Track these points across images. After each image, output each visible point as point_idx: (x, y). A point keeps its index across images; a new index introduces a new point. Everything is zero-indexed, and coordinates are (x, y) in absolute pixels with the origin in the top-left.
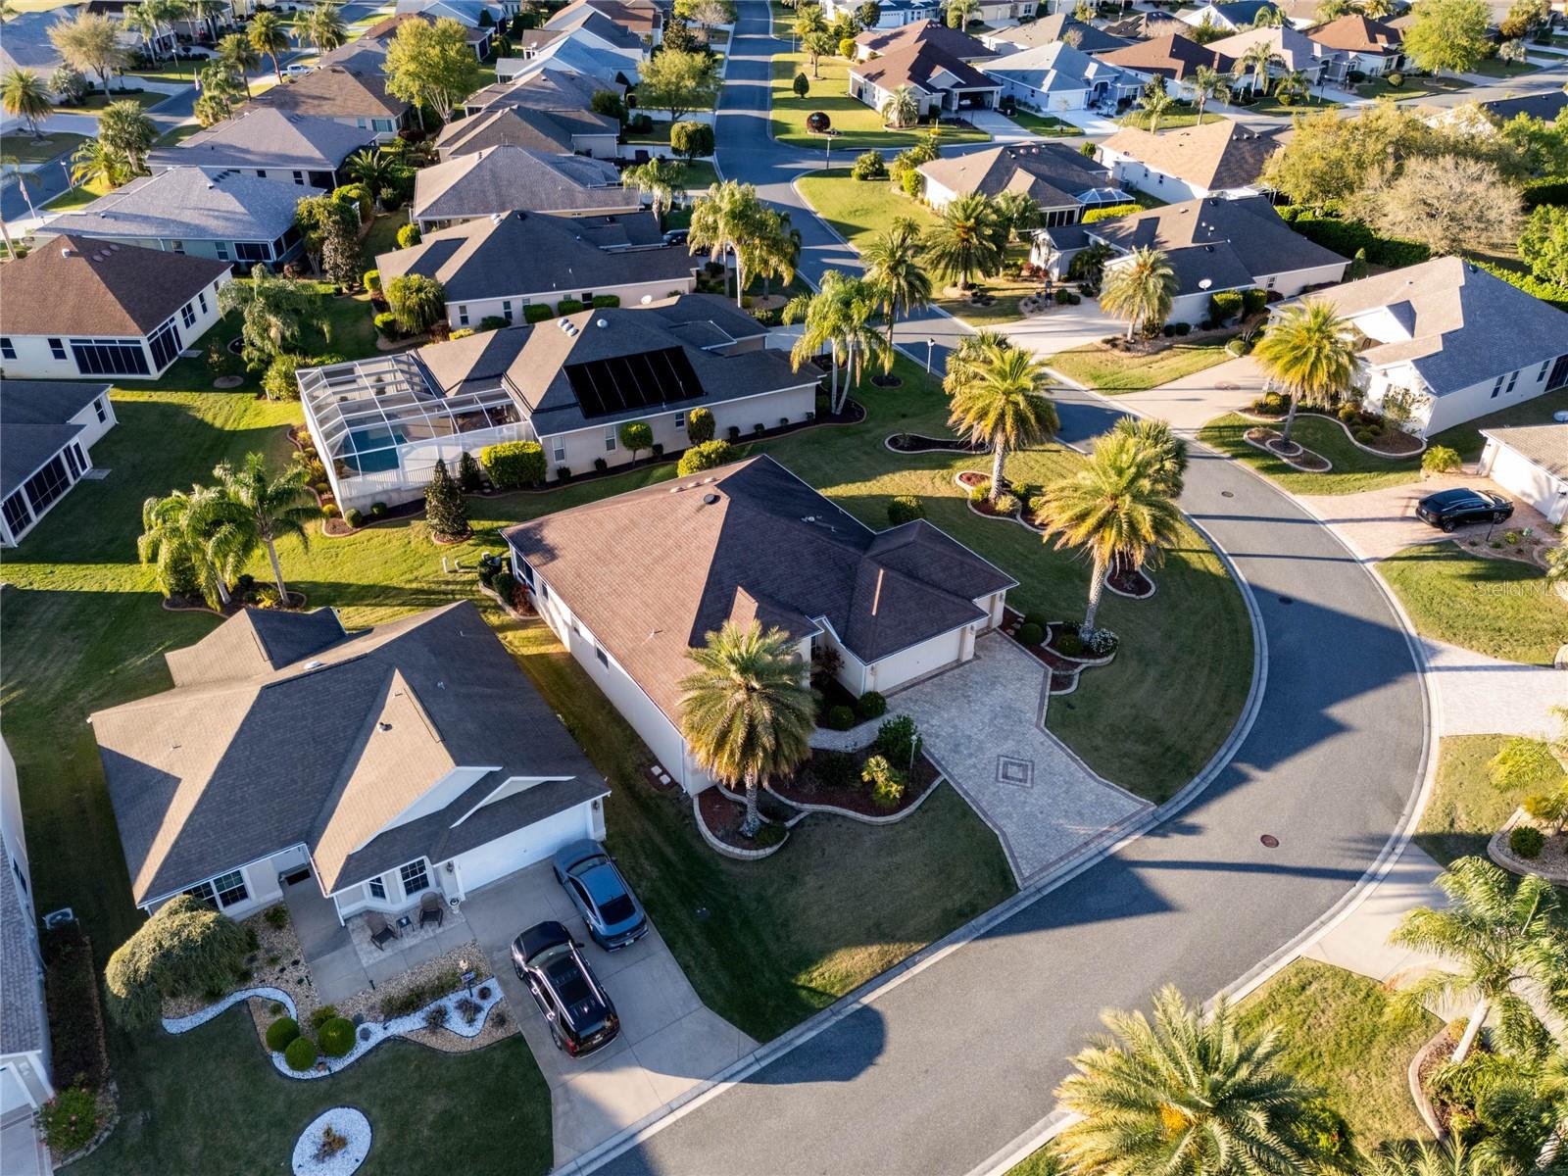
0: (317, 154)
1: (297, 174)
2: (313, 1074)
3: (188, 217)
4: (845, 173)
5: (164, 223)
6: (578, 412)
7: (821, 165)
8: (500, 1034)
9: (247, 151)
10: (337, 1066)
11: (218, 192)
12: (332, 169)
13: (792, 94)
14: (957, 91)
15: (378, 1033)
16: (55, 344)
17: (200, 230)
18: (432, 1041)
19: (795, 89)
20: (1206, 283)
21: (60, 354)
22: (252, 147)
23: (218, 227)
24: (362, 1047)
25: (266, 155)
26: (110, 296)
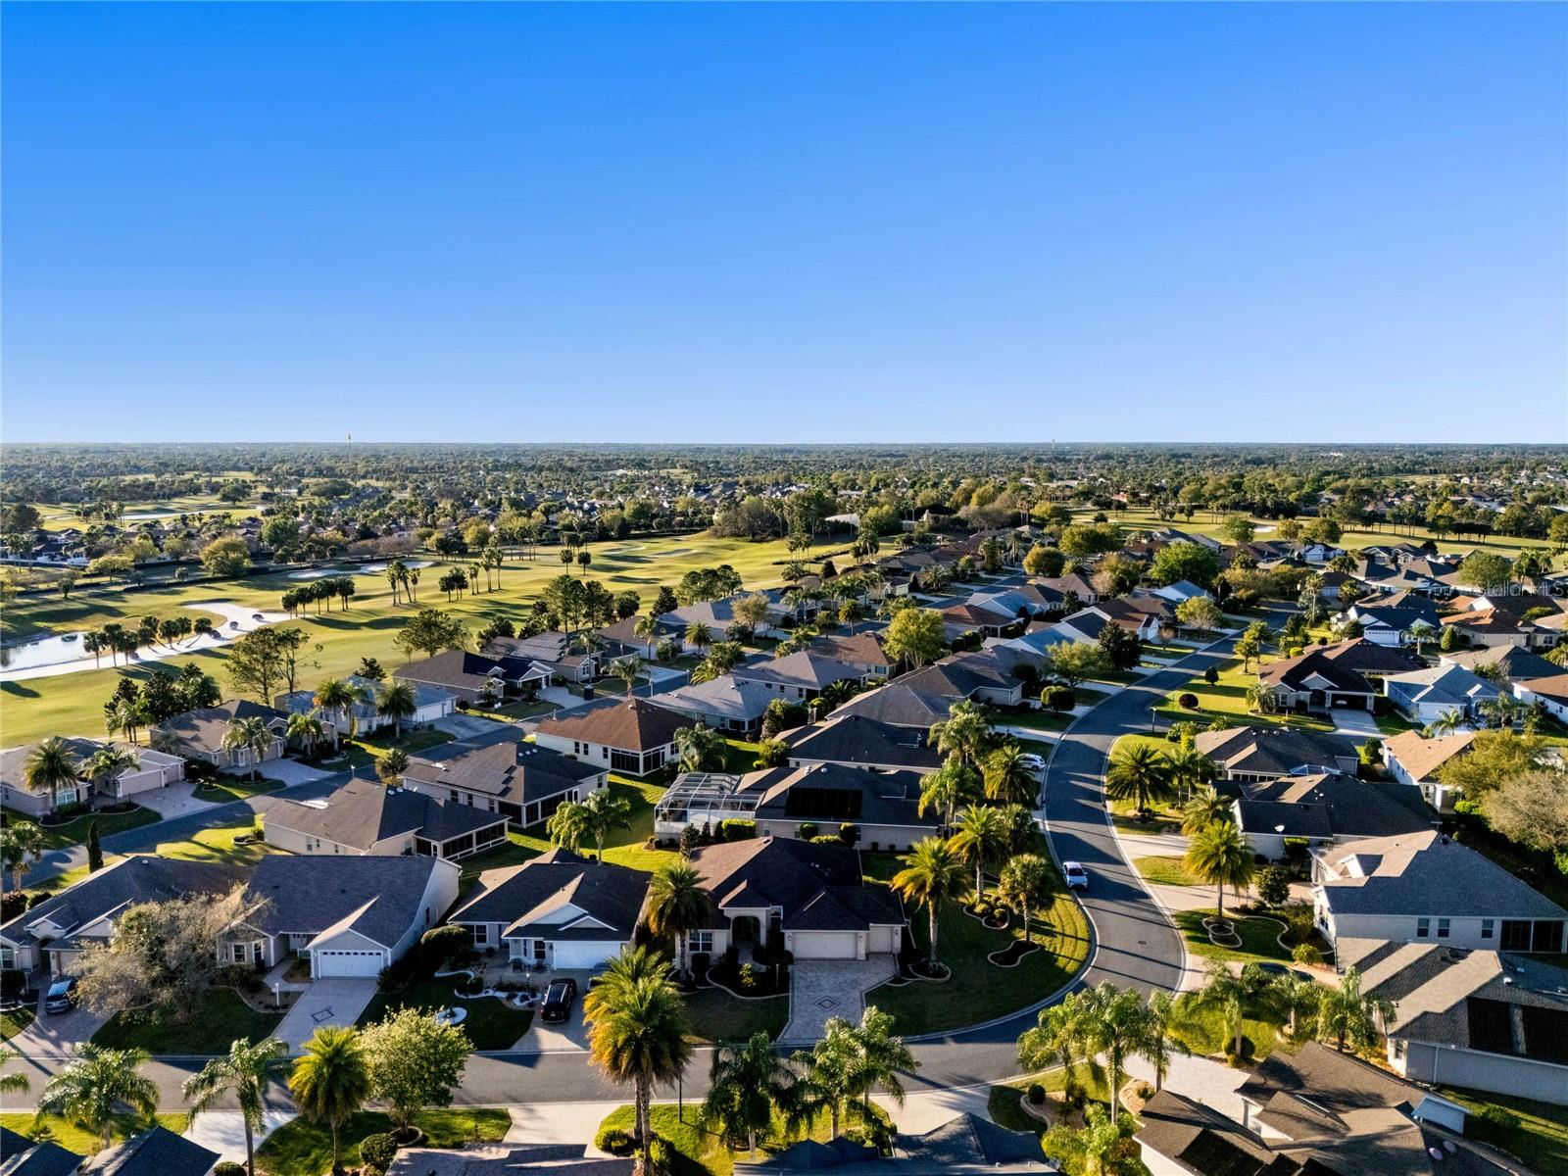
0: (815, 680)
1: (801, 690)
2: (462, 996)
3: (715, 703)
4: (1162, 735)
5: (701, 703)
6: (783, 811)
7: (1148, 727)
8: (528, 1009)
9: (779, 674)
10: (470, 997)
11: (735, 691)
12: (819, 689)
13: (1203, 682)
14: (1329, 692)
15: (491, 993)
16: (605, 750)
17: (715, 709)
18: (505, 1002)
19: (1207, 678)
20: (1280, 828)
21: (605, 756)
22: (783, 673)
23: (724, 709)
24: (483, 995)
25: (788, 677)
26: (638, 730)
